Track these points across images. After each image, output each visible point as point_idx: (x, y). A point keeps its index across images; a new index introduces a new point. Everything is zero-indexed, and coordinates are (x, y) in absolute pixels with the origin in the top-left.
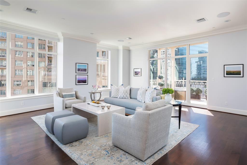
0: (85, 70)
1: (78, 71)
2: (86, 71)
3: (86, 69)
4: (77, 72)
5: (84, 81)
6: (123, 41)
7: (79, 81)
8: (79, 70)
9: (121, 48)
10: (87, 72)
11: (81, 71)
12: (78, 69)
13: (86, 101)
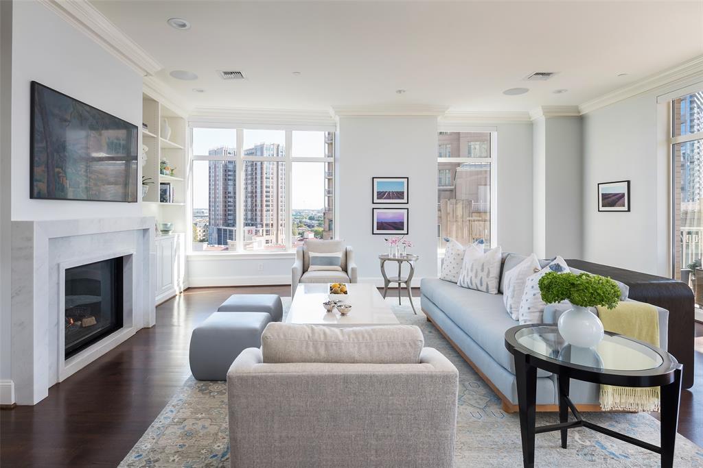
0: (400, 195)
1: (378, 198)
2: (403, 199)
3: (403, 193)
4: (376, 201)
5: (397, 226)
6: (527, 90)
7: (382, 226)
8: (381, 195)
9: (538, 116)
10: (405, 201)
11: (388, 197)
12: (379, 193)
13: (358, 279)
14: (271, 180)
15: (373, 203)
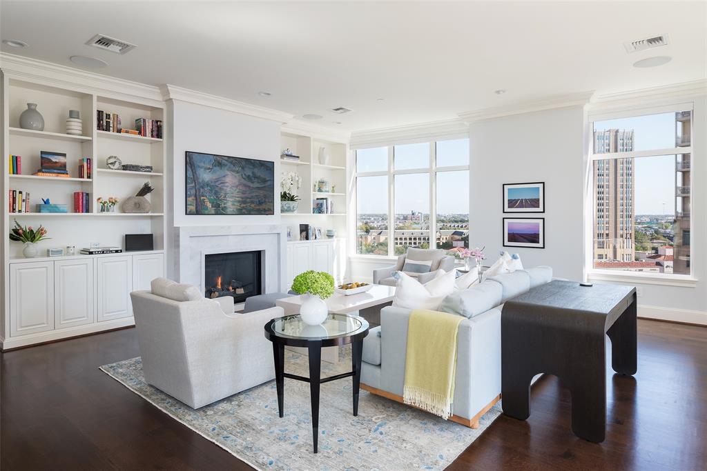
0: (535, 203)
1: (509, 207)
2: (538, 207)
3: (538, 200)
4: (507, 209)
5: (531, 238)
7: (514, 237)
8: (512, 203)
10: (541, 209)
11: (521, 206)
12: (510, 201)
14: (606, 177)
15: (504, 212)
